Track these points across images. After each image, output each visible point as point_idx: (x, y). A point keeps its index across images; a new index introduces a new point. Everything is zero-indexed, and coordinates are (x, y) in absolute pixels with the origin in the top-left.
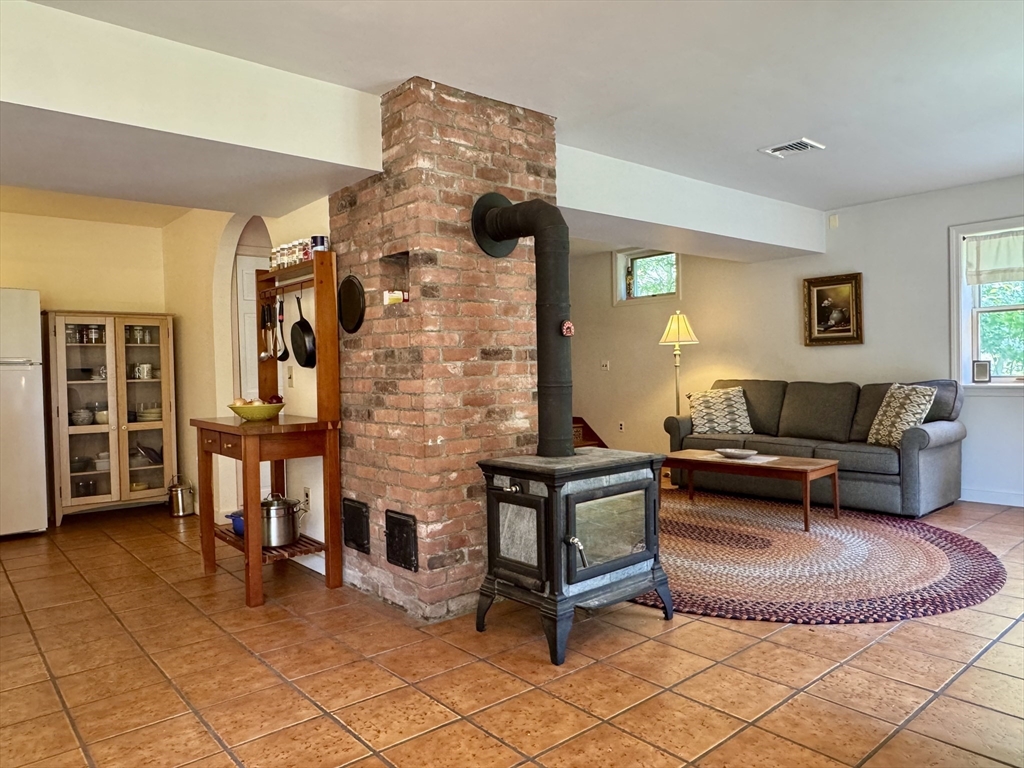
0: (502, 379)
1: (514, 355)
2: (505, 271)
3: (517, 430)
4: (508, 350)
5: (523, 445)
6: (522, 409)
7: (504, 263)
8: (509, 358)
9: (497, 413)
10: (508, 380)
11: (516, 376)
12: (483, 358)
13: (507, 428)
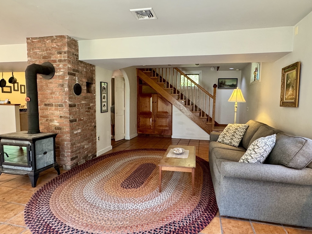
0: (50, 111)
1: (54, 105)
2: (51, 83)
3: (55, 126)
4: (52, 104)
5: (57, 130)
6: (57, 120)
7: (50, 81)
8: (53, 106)
9: (49, 120)
10: (52, 112)
11: (55, 111)
12: (45, 106)
13: (52, 125)
